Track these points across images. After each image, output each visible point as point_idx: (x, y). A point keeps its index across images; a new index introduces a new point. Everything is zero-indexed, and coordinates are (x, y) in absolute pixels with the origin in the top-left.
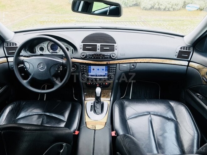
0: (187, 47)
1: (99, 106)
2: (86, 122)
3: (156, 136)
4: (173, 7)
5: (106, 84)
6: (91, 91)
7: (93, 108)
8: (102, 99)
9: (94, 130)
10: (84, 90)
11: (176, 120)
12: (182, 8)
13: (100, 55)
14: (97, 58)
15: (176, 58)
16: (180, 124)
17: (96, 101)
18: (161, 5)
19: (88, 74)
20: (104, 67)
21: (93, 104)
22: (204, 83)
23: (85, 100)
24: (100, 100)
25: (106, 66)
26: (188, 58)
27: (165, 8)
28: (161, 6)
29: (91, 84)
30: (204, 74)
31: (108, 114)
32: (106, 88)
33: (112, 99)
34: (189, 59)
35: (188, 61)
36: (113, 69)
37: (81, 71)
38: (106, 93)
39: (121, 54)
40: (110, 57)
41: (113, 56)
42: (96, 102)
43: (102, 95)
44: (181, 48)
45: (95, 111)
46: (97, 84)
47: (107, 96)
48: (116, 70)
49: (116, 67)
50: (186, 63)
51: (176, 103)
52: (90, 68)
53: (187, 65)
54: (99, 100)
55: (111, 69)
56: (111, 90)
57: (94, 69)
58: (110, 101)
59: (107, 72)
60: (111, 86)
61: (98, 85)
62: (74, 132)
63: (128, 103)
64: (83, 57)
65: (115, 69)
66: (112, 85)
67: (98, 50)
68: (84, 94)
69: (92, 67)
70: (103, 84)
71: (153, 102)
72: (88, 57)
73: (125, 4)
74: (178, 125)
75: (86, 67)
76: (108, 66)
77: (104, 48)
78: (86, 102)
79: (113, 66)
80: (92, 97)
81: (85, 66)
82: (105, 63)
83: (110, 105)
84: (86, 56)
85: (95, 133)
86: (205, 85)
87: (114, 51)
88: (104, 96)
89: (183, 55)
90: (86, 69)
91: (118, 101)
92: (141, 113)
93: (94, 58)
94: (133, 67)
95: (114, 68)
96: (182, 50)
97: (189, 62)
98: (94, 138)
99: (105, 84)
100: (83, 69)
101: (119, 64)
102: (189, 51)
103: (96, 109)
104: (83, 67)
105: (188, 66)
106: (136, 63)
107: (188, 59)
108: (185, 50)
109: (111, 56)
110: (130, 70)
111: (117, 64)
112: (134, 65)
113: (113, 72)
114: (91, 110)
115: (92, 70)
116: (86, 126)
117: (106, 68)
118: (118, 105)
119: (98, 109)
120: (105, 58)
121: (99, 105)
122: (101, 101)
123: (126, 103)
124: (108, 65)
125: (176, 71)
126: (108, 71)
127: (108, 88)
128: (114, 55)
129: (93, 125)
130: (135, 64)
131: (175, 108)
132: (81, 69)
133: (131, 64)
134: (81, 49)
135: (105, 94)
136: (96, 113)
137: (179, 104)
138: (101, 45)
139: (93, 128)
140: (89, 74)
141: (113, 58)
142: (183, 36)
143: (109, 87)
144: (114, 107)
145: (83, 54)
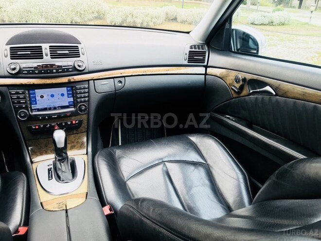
0: (198, 46)
1: (65, 168)
2: (41, 203)
3: (181, 197)
4: (154, 20)
5: (74, 122)
6: (43, 141)
7: (54, 173)
8: (71, 154)
9: (65, 212)
10: (27, 142)
11: (206, 162)
12: (164, 21)
13: (52, 65)
14: (46, 71)
15: (186, 63)
16: (214, 167)
17: (58, 158)
18: (136, 17)
19: (31, 107)
20: (64, 90)
21: (52, 166)
22: (235, 95)
23: (32, 162)
24: (66, 154)
25: (67, 87)
26: (203, 61)
27: (143, 22)
28: (136, 19)
29: (42, 126)
30: (231, 82)
31: (88, 177)
32: (75, 132)
33: (90, 150)
34: (206, 64)
35: (204, 66)
36: (82, 91)
37: (13, 103)
38: (77, 141)
39: (94, 62)
40: (75, 69)
41: (79, 66)
42: (59, 160)
43: (69, 146)
44: (191, 47)
45: (59, 177)
46: (54, 126)
47: (79, 145)
48: (88, 92)
49: (88, 88)
50: (202, 70)
51: (199, 136)
52: (34, 93)
53: (204, 73)
54: (64, 155)
55: (78, 91)
56: (85, 133)
57: (42, 97)
58: (87, 154)
59: (71, 99)
60: (83, 125)
61: (56, 128)
62: (17, 231)
63: (122, 152)
64: (14, 72)
65: (86, 90)
66: (86, 124)
67: (47, 55)
68: (28, 150)
69: (39, 92)
70: (66, 123)
71: (163, 142)
72: (24, 71)
73: (81, 16)
74: (211, 169)
75: (23, 93)
76: (72, 87)
77: (58, 52)
78: (34, 166)
79: (82, 86)
80: (46, 153)
81: (20, 91)
82: (65, 80)
83: (88, 162)
84: (20, 69)
85: (67, 216)
86: (235, 98)
87: (79, 57)
88: (72, 148)
89: (195, 57)
90: (24, 98)
91: (102, 152)
92: (147, 164)
93: (40, 73)
94: (120, 84)
95: (84, 88)
96: (193, 50)
97: (206, 67)
98: (68, 228)
99: (72, 122)
100: (18, 98)
101: (94, 80)
102: (203, 50)
103: (60, 173)
104: (17, 93)
105: (206, 74)
106: (124, 77)
107: (204, 63)
108: (197, 50)
109: (74, 67)
110: (115, 91)
111: (88, 81)
112: (120, 82)
113: (85, 97)
114: (50, 178)
115: (38, 98)
116: (43, 208)
117: (68, 90)
118: (105, 157)
119: (64, 174)
120: (63, 71)
121: (66, 165)
122: (69, 157)
123: (118, 152)
124: (73, 85)
125: (189, 84)
126: (73, 97)
127: (79, 130)
128: (80, 64)
129: (60, 202)
130: (122, 79)
131: (199, 145)
132: (12, 99)
133: (117, 80)
134: (6, 56)
135: (73, 143)
136: (63, 181)
137: (204, 137)
138: (50, 46)
139: (62, 207)
140: (33, 107)
141: (80, 69)
142: (188, 33)
143: (81, 128)
144: (98, 162)
145: (13, 67)
